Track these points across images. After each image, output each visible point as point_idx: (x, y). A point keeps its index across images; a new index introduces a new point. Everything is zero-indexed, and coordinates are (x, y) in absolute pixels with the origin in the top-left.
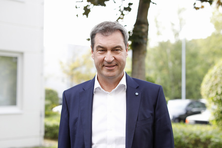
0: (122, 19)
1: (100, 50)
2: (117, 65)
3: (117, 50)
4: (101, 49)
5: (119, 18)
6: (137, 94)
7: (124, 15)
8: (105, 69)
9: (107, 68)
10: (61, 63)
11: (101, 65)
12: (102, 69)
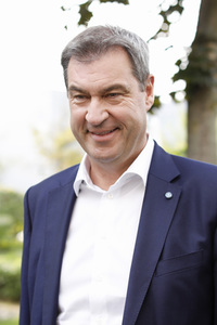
0: (165, 31)
1: (76, 97)
2: (117, 129)
3: (114, 95)
4: (78, 94)
5: (160, 30)
6: (169, 195)
7: (169, 24)
8: (92, 139)
9: (95, 137)
10: (36, 132)
11: (83, 129)
12: (85, 138)
